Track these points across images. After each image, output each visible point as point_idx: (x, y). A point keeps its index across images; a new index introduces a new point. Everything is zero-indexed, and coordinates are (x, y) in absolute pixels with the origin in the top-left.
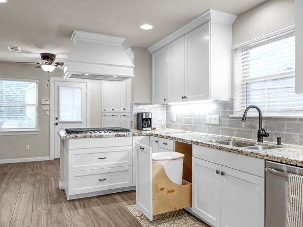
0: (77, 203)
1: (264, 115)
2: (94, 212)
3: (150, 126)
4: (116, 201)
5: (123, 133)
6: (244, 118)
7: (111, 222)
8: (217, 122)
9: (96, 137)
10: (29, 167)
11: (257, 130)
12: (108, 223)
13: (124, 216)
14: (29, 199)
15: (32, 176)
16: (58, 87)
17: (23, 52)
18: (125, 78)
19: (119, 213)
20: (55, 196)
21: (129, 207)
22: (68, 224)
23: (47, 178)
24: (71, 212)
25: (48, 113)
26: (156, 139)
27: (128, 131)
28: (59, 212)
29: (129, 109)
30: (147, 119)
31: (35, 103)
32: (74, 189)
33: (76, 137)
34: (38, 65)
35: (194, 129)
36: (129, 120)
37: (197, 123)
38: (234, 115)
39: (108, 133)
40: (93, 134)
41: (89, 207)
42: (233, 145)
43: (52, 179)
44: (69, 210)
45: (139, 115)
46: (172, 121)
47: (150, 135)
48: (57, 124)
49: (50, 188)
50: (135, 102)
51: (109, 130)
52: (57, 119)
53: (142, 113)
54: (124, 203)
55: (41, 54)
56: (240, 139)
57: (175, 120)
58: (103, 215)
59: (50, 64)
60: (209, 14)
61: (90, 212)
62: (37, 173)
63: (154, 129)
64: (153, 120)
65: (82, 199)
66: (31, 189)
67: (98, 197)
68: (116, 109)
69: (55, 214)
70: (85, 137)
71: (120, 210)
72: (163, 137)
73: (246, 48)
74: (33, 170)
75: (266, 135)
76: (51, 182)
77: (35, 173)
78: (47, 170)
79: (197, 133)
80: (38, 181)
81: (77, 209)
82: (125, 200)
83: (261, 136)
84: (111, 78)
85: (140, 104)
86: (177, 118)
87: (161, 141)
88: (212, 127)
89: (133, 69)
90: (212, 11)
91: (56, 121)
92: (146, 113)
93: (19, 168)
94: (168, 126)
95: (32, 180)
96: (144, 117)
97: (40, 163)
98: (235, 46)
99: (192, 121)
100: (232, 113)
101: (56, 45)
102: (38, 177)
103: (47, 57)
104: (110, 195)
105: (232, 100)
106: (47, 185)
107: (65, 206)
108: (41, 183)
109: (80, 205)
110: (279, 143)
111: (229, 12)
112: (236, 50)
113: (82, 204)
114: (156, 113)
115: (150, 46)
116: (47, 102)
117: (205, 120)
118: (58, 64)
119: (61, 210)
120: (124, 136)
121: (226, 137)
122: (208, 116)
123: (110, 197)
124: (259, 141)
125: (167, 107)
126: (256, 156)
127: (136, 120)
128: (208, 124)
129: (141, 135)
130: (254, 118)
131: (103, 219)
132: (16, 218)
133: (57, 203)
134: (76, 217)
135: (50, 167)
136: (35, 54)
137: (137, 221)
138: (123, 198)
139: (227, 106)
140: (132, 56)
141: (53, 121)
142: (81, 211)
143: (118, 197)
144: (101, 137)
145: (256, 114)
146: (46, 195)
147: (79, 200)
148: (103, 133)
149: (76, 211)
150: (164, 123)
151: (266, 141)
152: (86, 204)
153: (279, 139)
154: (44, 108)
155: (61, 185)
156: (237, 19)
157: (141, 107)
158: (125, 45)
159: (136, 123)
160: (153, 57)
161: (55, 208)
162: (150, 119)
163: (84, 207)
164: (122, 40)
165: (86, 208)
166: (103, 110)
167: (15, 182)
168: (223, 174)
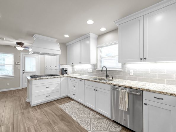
0: (36, 108)
1: (107, 69)
2: (45, 111)
3: (67, 73)
4: (54, 104)
5: (57, 77)
6: (102, 71)
7: (53, 114)
8: (92, 72)
9: (45, 78)
10: (9, 93)
11: (106, 74)
12: (52, 114)
13: (58, 110)
14: (11, 109)
15: (11, 97)
16: (24, 57)
17: (6, 40)
18: (57, 55)
19: (56, 109)
20: (25, 106)
21: (60, 106)
22: (33, 118)
23: (20, 98)
24: (34, 112)
25: (19, 68)
26: (70, 78)
27: (59, 75)
28: (28, 113)
29: (58, 67)
30: (66, 71)
31: (12, 64)
32: (35, 102)
33: (36, 79)
34: (15, 47)
35: (83, 74)
36: (58, 71)
37: (84, 72)
38: (98, 69)
39: (50, 77)
40: (44, 77)
41: (42, 108)
42: (98, 80)
43: (22, 98)
44: (33, 112)
45: (63, 69)
46: (75, 71)
47: (67, 77)
48: (24, 73)
49: (22, 102)
50: (61, 64)
51: (51, 75)
52: (24, 71)
53: (64, 69)
54: (58, 105)
55: (16, 42)
56: (100, 77)
57: (76, 71)
58: (49, 111)
59: (21, 47)
60: (90, 34)
61: (43, 111)
62: (14, 96)
63: (68, 74)
64: (68, 71)
65: (39, 105)
66: (12, 104)
67: (46, 103)
68: (52, 67)
69: (26, 115)
70: (40, 79)
71: (56, 108)
72: (73, 78)
73: (101, 47)
74: (11, 94)
75: (108, 76)
76: (22, 99)
77: (13, 96)
78: (19, 94)
79: (84, 75)
80: (15, 100)
81: (37, 110)
82: (58, 103)
83: (107, 76)
84: (51, 55)
85: (62, 65)
86: (77, 70)
87: (72, 79)
88: (90, 74)
89: (60, 52)
90: (91, 33)
91: (23, 72)
92: (65, 68)
93: (3, 94)
94: (73, 73)
95: (11, 99)
96: (65, 70)
97: (15, 90)
98: (98, 46)
99: (83, 71)
100: (97, 68)
101: (25, 39)
102: (15, 98)
103: (20, 44)
104: (51, 102)
105: (97, 64)
106: (20, 101)
107: (30, 110)
108: (17, 100)
109: (38, 108)
110: (112, 79)
111: (96, 34)
112: (98, 47)
113: (39, 108)
114: (69, 68)
115: (67, 43)
116: (19, 64)
117: (87, 71)
118: (25, 47)
119: (29, 112)
120: (57, 78)
121: (95, 77)
122: (88, 70)
123: (51, 103)
124: (106, 78)
125: (73, 66)
126: (108, 84)
127: (61, 71)
128: (88, 72)
129: (64, 77)
130: (104, 70)
131: (49, 113)
132: (4, 120)
133: (26, 109)
134: (37, 114)
135: (20, 92)
136: (14, 42)
137: (64, 111)
138: (57, 102)
139: (95, 66)
140: (59, 46)
141: (22, 72)
142: (39, 111)
143: (55, 102)
144: (47, 78)
145: (105, 69)
146: (20, 106)
147: (37, 106)
148: (48, 77)
149: (36, 111)
150: (72, 72)
151: (108, 78)
152: (41, 108)
153: (112, 77)
154: (17, 66)
155: (27, 100)
156: (98, 37)
157: (63, 66)
158: (57, 42)
159: (61, 72)
160: (68, 47)
161: (25, 112)
162: (67, 71)
163: (40, 109)
164: (56, 40)
165: (41, 109)
166: (46, 67)
167: (2, 101)
168: (96, 90)
